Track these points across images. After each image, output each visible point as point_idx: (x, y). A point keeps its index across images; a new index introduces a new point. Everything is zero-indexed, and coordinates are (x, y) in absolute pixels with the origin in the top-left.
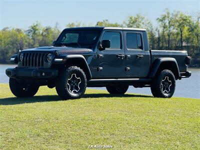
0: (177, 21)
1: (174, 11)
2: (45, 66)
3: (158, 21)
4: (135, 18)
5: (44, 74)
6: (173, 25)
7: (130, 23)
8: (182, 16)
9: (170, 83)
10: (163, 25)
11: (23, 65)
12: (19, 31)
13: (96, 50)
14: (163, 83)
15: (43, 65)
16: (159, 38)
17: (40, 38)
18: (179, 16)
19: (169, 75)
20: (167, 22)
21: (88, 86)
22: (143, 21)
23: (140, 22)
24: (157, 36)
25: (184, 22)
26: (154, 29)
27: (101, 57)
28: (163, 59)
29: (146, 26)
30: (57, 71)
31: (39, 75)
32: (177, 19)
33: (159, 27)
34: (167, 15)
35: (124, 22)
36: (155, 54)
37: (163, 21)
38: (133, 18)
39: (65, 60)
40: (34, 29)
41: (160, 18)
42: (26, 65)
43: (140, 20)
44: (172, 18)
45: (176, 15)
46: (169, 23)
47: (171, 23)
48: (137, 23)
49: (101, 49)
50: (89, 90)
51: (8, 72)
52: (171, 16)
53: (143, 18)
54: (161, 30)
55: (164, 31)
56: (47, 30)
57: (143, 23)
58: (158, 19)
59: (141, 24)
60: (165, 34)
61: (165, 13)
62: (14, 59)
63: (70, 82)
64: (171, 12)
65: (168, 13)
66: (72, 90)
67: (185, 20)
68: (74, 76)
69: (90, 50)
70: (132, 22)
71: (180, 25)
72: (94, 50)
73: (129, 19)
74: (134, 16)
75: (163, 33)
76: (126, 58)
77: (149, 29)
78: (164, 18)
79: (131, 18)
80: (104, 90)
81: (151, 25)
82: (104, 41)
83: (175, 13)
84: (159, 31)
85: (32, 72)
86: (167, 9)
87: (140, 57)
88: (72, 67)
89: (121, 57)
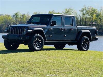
0: (90, 11)
2: (22, 34)
3: (80, 11)
5: (22, 38)
6: (88, 14)
7: (66, 12)
8: (93, 9)
9: (87, 43)
10: (83, 13)
11: (11, 33)
12: (8, 16)
13: (49, 26)
14: (83, 43)
15: (21, 33)
17: (20, 19)
18: (91, 9)
19: (87, 39)
20: (85, 12)
21: (45, 44)
22: (72, 11)
23: (71, 12)
24: (79, 19)
26: (78, 16)
27: (52, 30)
28: (83, 31)
29: (74, 14)
30: (29, 36)
31: (19, 38)
32: (90, 10)
33: (81, 14)
35: (63, 12)
36: (79, 28)
37: (83, 11)
38: (67, 10)
39: (33, 31)
40: (16, 15)
42: (13, 33)
43: (71, 11)
44: (87, 10)
45: (90, 9)
46: (86, 12)
48: (69, 12)
50: (45, 47)
51: (3, 37)
52: (87, 9)
53: (72, 10)
55: (83, 17)
56: (23, 15)
57: (72, 12)
59: (71, 13)
61: (84, 8)
62: (6, 30)
63: (35, 42)
64: (87, 7)
65: (85, 7)
66: (36, 46)
67: (94, 11)
68: (37, 39)
69: (46, 26)
70: (67, 12)
71: (92, 13)
73: (65, 10)
74: (68, 9)
76: (64, 30)
79: (66, 10)
80: (53, 47)
81: (76, 13)
84: (80, 17)
85: (16, 37)
86: (85, 5)
87: (72, 30)
88: (37, 34)
89: (62, 30)
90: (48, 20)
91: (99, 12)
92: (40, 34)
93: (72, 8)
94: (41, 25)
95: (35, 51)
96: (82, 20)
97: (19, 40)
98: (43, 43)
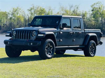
0: (38, 11)
1: (37, 6)
2: (31, 39)
3: (28, 11)
4: (16, 9)
5: (32, 44)
6: (36, 13)
7: (13, 11)
8: (41, 9)
10: (31, 13)
11: (16, 38)
16: (29, 20)
18: (39, 8)
20: (33, 11)
22: (20, 11)
23: (19, 11)
24: (27, 19)
25: (42, 11)
26: (26, 15)
29: (22, 13)
30: (41, 42)
31: (29, 44)
32: (38, 10)
33: (29, 14)
34: (33, 8)
35: (10, 11)
37: (31, 11)
38: (15, 9)
39: (45, 35)
41: (29, 9)
42: (18, 38)
43: (19, 10)
44: (35, 10)
45: (38, 8)
46: (34, 12)
47: (35, 12)
48: (17, 12)
49: (61, 29)
52: (35, 8)
53: (20, 9)
54: (30, 15)
55: (31, 16)
57: (20, 12)
58: (28, 10)
59: (19, 12)
60: (32, 18)
61: (32, 7)
62: (9, 34)
64: (35, 6)
65: (34, 7)
66: (48, 53)
67: (42, 10)
68: (49, 45)
69: (56, 29)
70: (14, 11)
71: (40, 13)
72: (58, 29)
73: (13, 9)
74: (15, 8)
75: (31, 17)
76: (73, 34)
77: (24, 15)
78: (31, 9)
79: (14, 9)
81: (24, 12)
82: (63, 24)
83: (37, 7)
84: (28, 16)
85: (24, 43)
86: (33, 5)
87: (80, 33)
88: (48, 39)
89: (71, 33)
90: (57, 23)
91: (48, 12)
92: (51, 39)
93: (19, 8)
94: (50, 28)
95: (46, 59)
96: (30, 20)
97: (28, 46)
98: (54, 49)
